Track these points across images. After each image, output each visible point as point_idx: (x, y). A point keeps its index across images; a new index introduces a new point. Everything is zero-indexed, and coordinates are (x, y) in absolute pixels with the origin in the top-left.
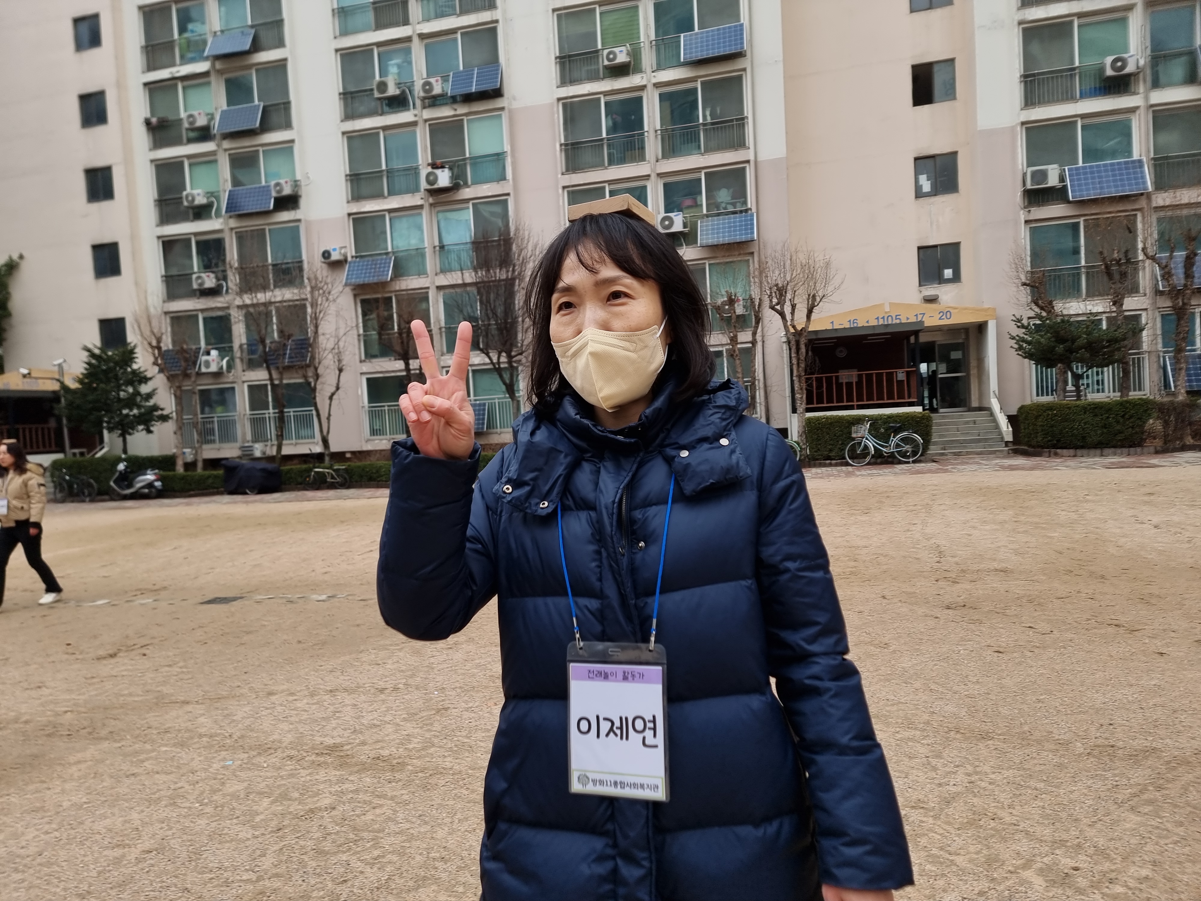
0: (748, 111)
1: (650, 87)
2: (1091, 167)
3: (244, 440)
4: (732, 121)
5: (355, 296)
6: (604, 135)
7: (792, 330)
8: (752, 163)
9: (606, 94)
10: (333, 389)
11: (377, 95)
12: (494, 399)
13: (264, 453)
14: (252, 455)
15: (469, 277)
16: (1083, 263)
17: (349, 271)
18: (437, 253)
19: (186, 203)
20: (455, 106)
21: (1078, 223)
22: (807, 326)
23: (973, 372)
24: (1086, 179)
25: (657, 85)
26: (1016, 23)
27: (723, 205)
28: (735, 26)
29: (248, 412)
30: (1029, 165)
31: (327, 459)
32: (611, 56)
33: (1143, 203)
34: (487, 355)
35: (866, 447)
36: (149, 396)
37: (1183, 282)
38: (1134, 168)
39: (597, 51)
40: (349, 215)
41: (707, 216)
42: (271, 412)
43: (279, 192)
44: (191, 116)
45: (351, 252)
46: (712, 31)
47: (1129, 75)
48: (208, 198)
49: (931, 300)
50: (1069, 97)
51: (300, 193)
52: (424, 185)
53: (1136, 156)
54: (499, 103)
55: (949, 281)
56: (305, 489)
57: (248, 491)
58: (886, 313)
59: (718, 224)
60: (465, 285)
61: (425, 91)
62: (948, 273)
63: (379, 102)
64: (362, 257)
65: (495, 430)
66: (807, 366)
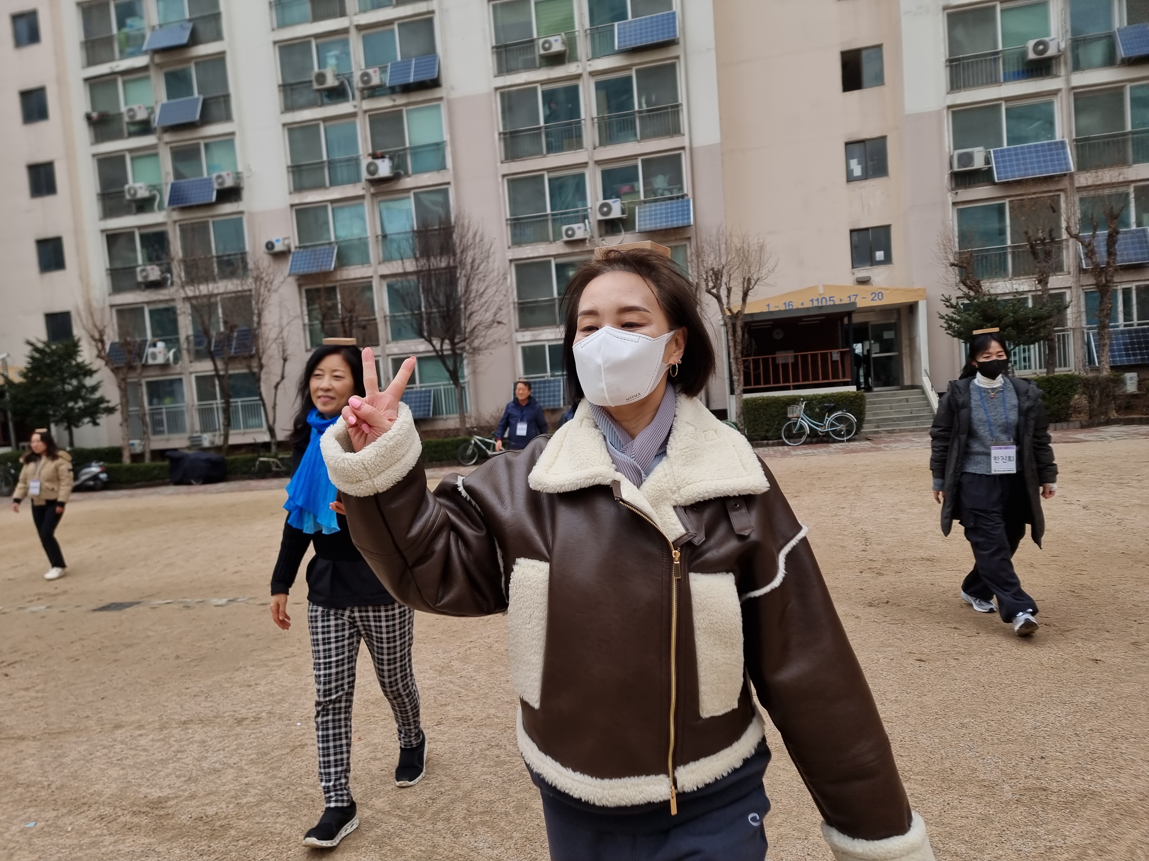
0: (682, 98)
1: (585, 76)
2: (1015, 149)
3: (193, 431)
4: (666, 108)
5: (300, 286)
6: (542, 123)
7: (728, 313)
8: (687, 150)
9: (542, 83)
10: (278, 379)
11: (316, 86)
12: (439, 385)
13: (213, 443)
14: (201, 445)
15: (410, 266)
16: (1009, 243)
17: (292, 261)
18: (380, 243)
19: (128, 197)
20: (394, 97)
21: (1004, 204)
22: (743, 308)
23: (905, 351)
24: (1011, 161)
25: (592, 74)
26: (940, 8)
27: (660, 191)
28: (668, 15)
29: (196, 402)
30: (955, 148)
31: (274, 448)
32: (547, 45)
33: (1065, 183)
34: (430, 342)
35: (802, 427)
36: (94, 389)
37: (1105, 259)
38: (1057, 149)
39: (532, 41)
40: (292, 206)
41: (645, 202)
42: (218, 402)
43: (221, 184)
44: (130, 110)
45: (294, 242)
46: (646, 19)
47: (1050, 59)
48: (150, 191)
49: (863, 282)
50: (993, 81)
51: (242, 185)
52: (365, 175)
53: (1058, 138)
54: (437, 93)
55: (880, 263)
56: (250, 478)
57: (193, 482)
58: (820, 295)
59: (655, 210)
60: (405, 274)
61: (364, 82)
62: (880, 255)
63: (318, 94)
64: (305, 247)
65: (441, 416)
66: (743, 348)
